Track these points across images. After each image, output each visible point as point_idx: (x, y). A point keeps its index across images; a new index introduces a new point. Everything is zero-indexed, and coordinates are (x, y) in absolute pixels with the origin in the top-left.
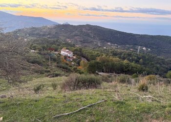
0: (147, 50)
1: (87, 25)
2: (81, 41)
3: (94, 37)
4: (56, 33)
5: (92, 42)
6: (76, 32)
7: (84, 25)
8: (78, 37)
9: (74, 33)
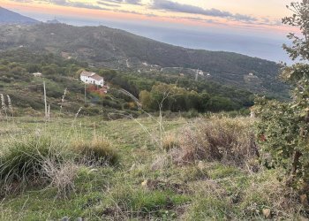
0: (205, 75)
1: (102, 27)
2: (92, 58)
3: (117, 50)
4: (37, 40)
5: (114, 59)
6: (81, 40)
7: (95, 27)
8: (85, 49)
9: (76, 42)
